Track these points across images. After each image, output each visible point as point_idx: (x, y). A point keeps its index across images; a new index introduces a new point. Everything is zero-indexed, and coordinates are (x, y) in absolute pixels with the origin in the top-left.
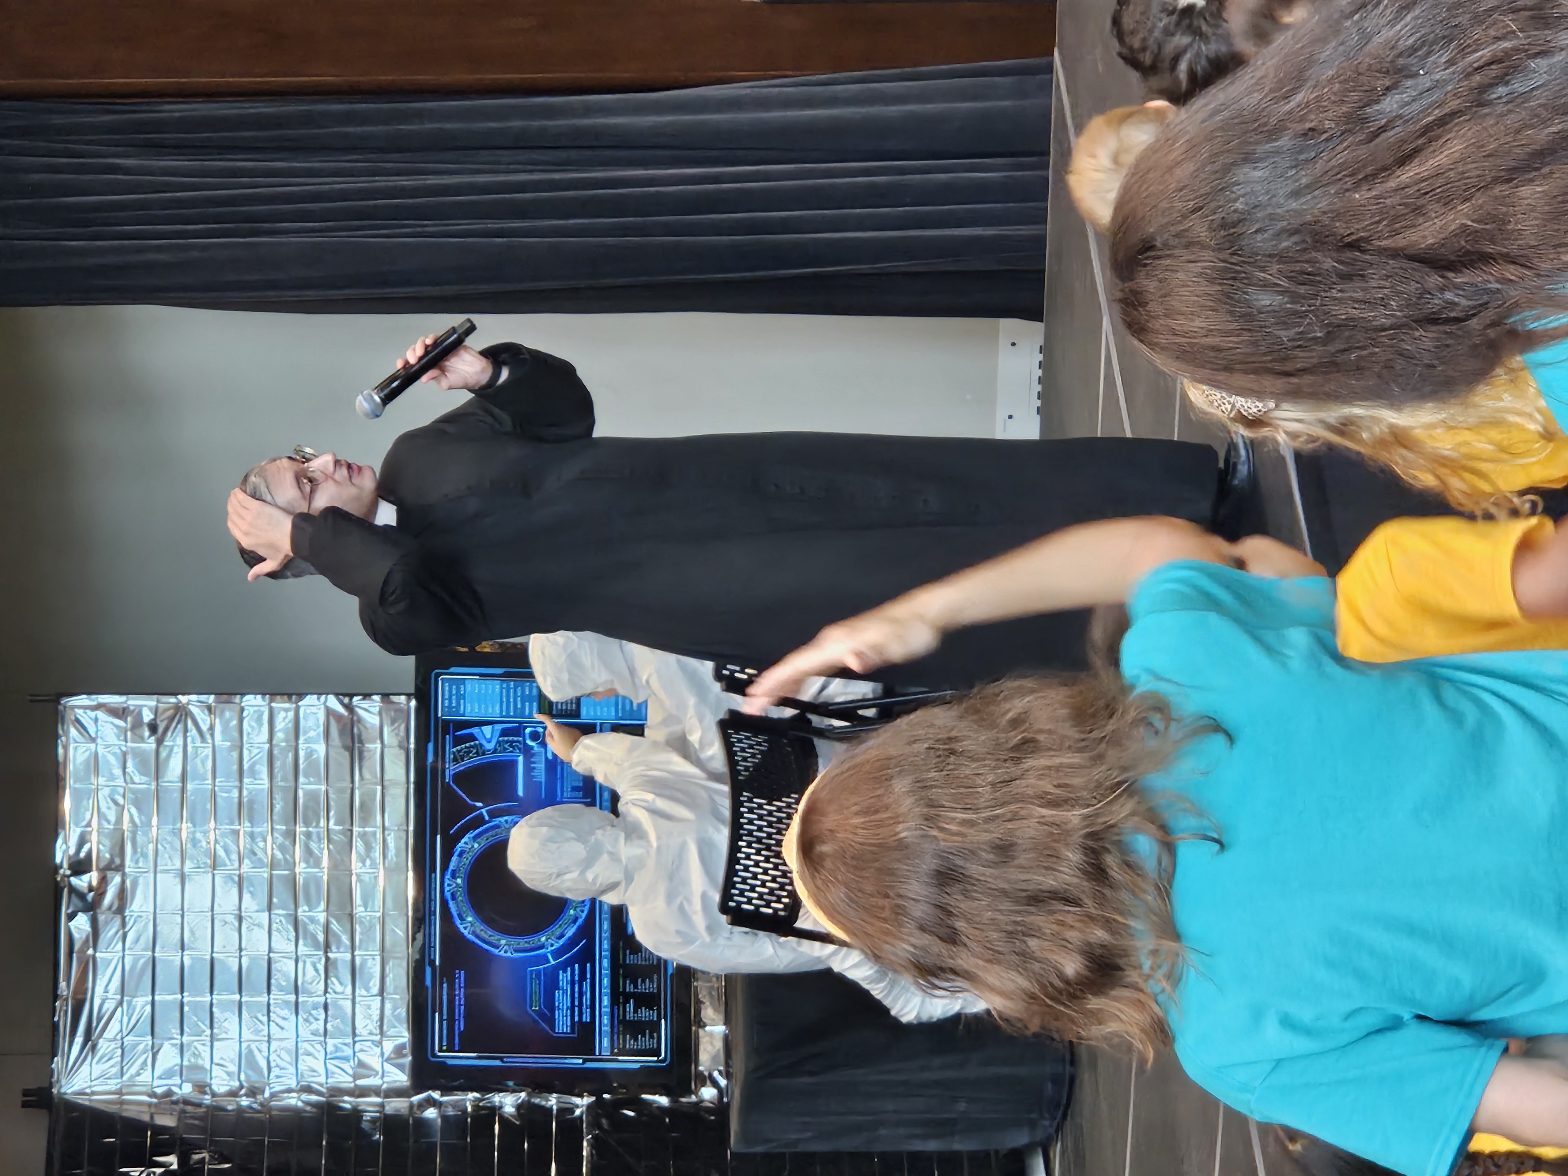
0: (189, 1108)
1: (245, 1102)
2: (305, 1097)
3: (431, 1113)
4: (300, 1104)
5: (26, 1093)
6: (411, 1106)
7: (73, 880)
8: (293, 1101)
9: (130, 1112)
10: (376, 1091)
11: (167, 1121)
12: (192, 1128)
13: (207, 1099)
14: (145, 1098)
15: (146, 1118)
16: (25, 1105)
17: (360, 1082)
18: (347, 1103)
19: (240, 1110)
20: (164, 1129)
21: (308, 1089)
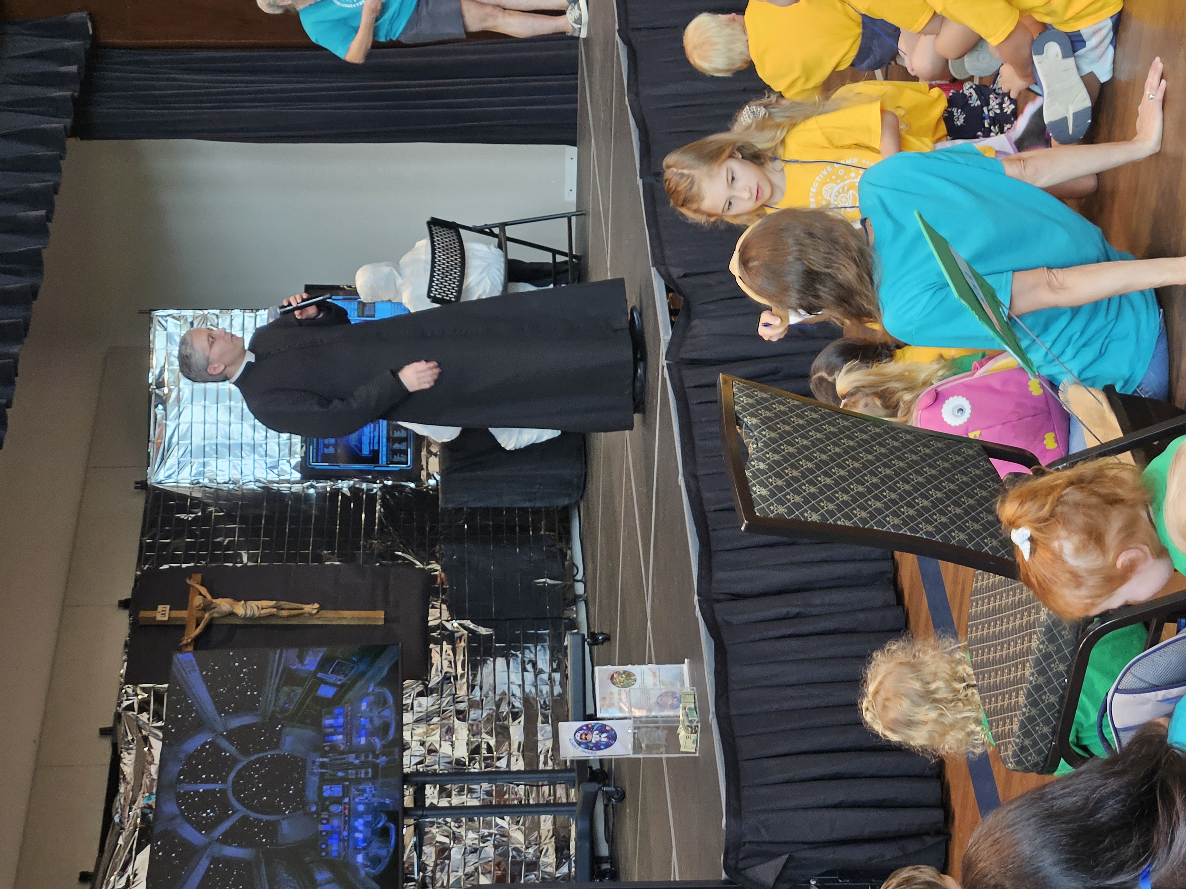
0: (207, 489)
1: (231, 486)
2: (258, 484)
3: (312, 491)
4: (256, 488)
5: (137, 483)
6: (304, 488)
7: (157, 391)
8: (252, 486)
9: (181, 491)
10: (288, 482)
11: (198, 495)
12: (209, 498)
13: (214, 485)
14: (188, 485)
15: (188, 494)
16: (136, 488)
17: (281, 478)
18: (275, 486)
19: (229, 490)
20: (196, 498)
21: (258, 481)
